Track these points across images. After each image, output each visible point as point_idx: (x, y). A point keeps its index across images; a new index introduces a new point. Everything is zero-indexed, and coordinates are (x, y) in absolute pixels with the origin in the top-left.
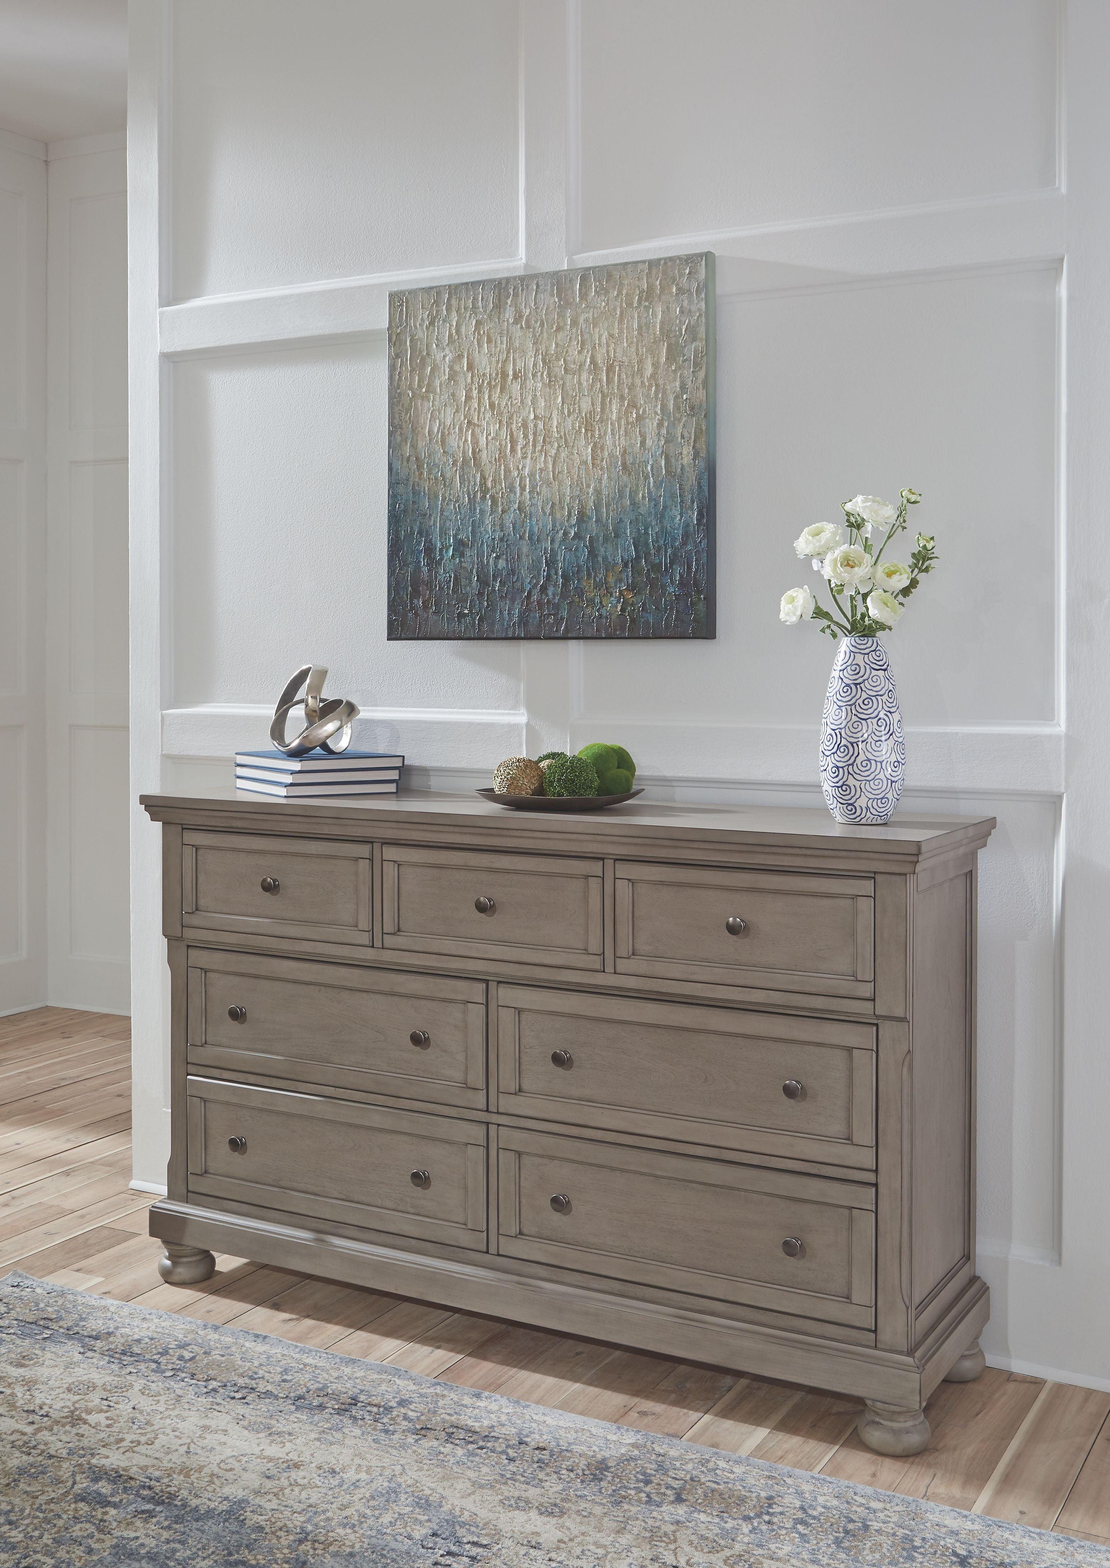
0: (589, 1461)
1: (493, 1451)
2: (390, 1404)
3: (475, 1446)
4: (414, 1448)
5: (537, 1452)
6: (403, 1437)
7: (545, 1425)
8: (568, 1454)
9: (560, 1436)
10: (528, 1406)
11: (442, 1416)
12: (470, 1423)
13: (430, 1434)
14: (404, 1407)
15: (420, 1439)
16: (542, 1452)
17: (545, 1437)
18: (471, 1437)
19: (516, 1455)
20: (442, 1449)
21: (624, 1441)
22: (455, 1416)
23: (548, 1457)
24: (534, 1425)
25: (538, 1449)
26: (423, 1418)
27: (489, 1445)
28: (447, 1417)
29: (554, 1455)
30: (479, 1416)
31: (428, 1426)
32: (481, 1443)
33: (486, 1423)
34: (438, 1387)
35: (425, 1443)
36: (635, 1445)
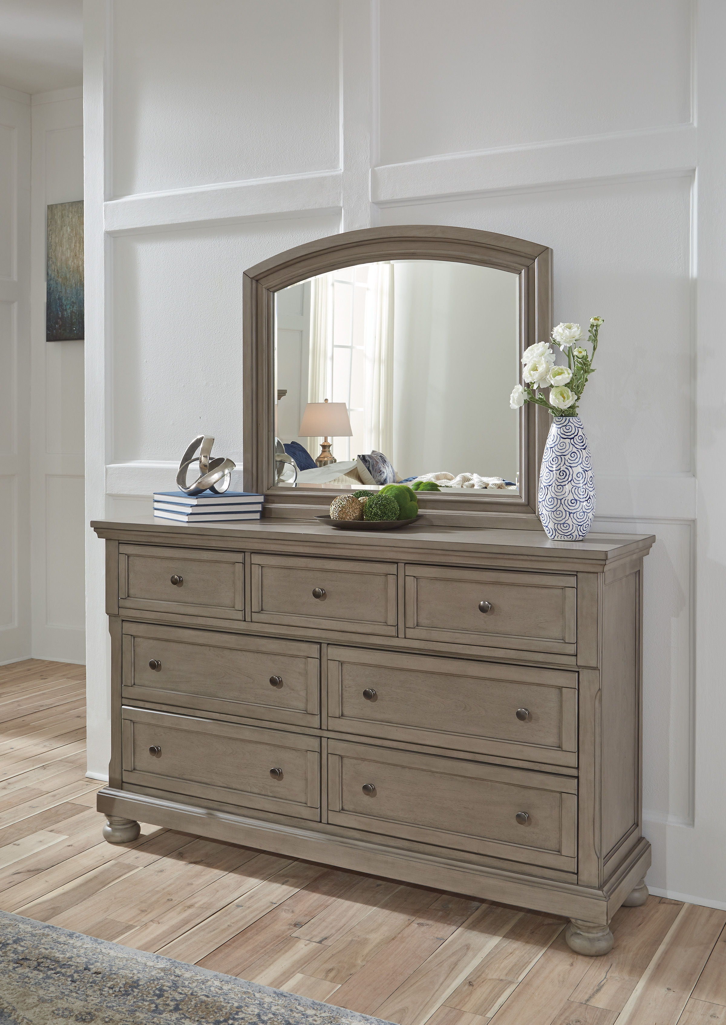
0: (127, 981)
1: (63, 975)
2: (8, 942)
3: (53, 972)
4: (10, 973)
5: (94, 975)
6: (6, 966)
7: (108, 956)
8: (115, 977)
9: (115, 963)
10: (102, 943)
11: (40, 950)
12: (57, 955)
13: (26, 963)
14: (16, 944)
15: (17, 967)
16: (98, 976)
17: (104, 965)
18: (53, 965)
19: (78, 977)
20: (29, 974)
21: (157, 966)
22: (50, 950)
23: (100, 979)
24: (100, 956)
25: (95, 973)
26: (27, 951)
27: (63, 971)
28: (43, 951)
29: (104, 977)
30: (65, 950)
31: (28, 957)
32: (58, 969)
33: (68, 955)
34: (47, 929)
35: (20, 970)
36: (163, 970)
